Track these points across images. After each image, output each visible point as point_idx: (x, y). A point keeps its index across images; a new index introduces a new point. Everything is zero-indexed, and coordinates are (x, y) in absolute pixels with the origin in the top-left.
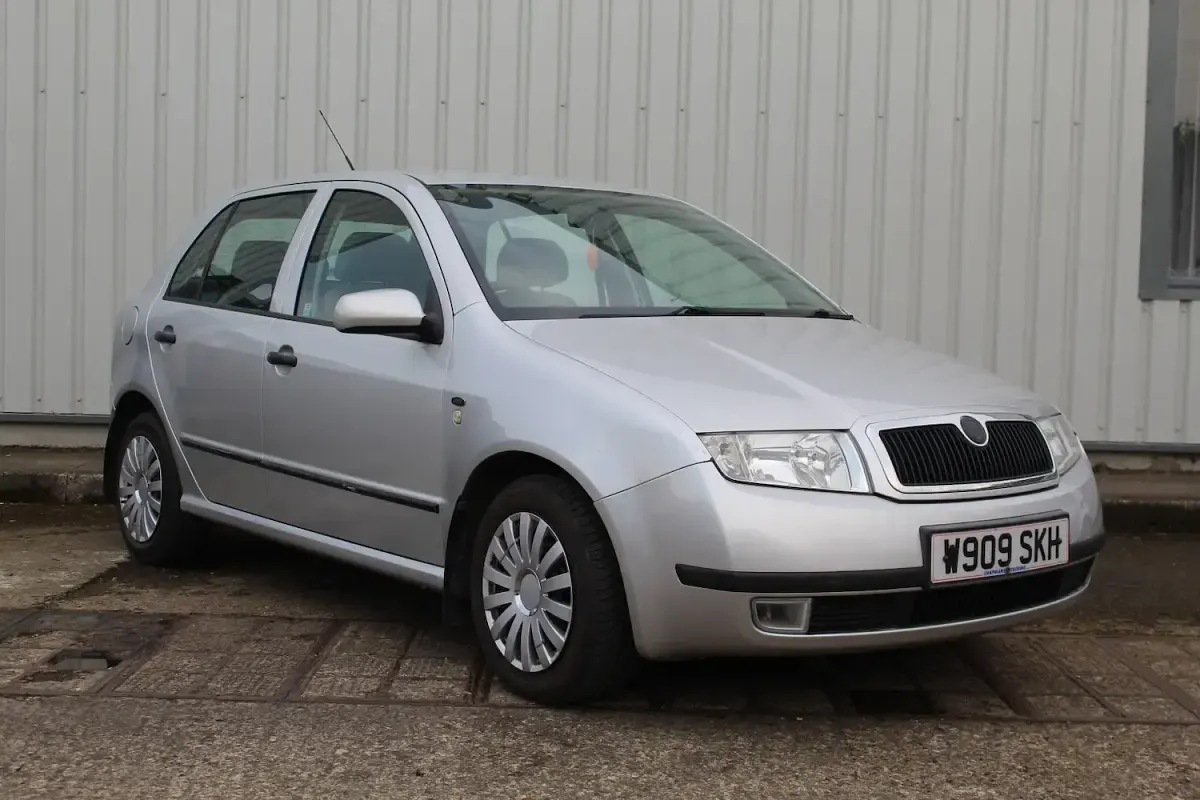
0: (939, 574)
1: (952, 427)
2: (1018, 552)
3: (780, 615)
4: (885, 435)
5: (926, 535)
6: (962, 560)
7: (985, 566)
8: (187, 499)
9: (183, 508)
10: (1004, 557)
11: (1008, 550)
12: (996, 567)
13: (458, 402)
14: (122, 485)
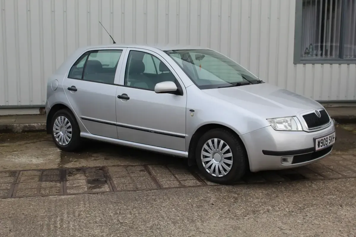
0: (317, 148)
1: (314, 113)
2: (329, 141)
3: (285, 160)
4: (304, 116)
5: (314, 140)
6: (321, 144)
7: (324, 145)
8: (83, 134)
9: (81, 136)
10: (326, 143)
11: (327, 141)
12: (326, 145)
13: (192, 111)
14: (54, 130)
